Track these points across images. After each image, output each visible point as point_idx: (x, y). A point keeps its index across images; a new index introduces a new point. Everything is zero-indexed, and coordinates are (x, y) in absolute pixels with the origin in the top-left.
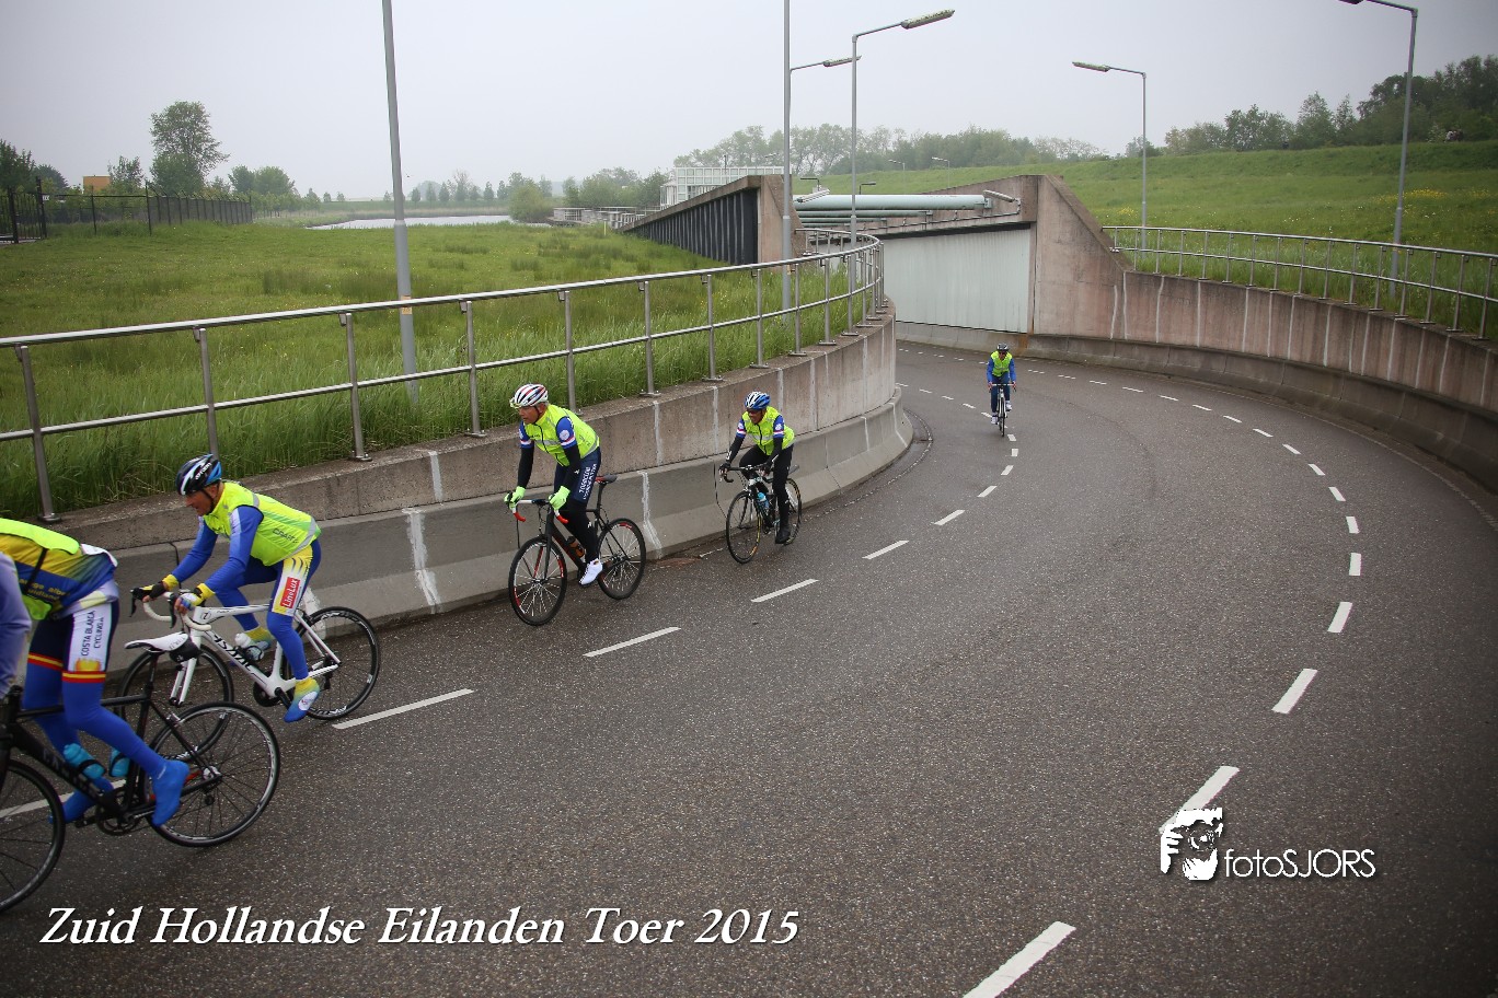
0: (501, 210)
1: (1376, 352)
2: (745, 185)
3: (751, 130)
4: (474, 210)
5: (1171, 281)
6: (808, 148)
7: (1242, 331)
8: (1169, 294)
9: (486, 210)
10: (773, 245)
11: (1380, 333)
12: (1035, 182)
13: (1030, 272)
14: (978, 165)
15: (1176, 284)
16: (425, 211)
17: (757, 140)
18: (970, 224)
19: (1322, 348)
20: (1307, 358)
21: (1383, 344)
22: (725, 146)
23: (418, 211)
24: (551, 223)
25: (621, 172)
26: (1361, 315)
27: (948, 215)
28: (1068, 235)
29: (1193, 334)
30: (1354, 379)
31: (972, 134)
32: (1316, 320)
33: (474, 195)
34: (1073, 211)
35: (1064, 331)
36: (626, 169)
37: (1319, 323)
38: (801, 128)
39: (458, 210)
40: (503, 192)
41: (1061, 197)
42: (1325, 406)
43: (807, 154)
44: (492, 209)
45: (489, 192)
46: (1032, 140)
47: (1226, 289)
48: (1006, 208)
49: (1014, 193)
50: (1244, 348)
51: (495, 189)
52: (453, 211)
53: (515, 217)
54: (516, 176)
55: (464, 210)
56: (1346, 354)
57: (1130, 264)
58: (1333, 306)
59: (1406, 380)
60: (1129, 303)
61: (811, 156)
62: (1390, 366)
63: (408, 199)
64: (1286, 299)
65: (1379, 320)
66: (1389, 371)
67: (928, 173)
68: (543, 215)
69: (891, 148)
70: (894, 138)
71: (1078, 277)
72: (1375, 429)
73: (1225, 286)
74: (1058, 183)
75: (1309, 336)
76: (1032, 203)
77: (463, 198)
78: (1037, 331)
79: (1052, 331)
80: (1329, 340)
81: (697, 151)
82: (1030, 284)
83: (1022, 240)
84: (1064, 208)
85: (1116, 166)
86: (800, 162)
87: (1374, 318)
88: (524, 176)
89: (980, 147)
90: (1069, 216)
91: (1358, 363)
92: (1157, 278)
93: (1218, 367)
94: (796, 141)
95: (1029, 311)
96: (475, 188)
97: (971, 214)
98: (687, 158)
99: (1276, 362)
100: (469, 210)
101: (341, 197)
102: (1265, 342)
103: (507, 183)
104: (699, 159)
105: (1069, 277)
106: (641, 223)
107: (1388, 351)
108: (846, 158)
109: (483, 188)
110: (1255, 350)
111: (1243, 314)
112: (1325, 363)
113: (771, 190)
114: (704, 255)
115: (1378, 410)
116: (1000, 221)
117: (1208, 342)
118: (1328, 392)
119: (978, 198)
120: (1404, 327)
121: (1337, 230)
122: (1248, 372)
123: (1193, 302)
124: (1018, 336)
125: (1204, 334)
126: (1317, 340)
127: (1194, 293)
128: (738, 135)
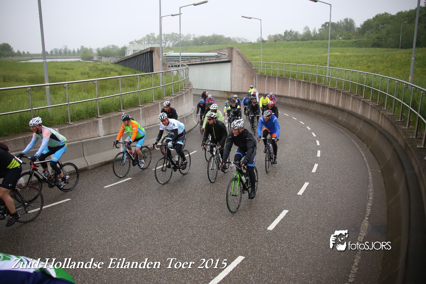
0: (78, 57)
1: (323, 96)
2: (149, 50)
3: (151, 34)
4: (70, 57)
5: (269, 77)
6: (168, 39)
7: (288, 90)
8: (269, 81)
9: (73, 57)
10: (158, 67)
11: (324, 91)
12: (232, 49)
13: (231, 74)
14: (216, 45)
15: (271, 78)
16: (55, 57)
17: (153, 37)
18: (214, 61)
19: (310, 95)
20: (306, 98)
21: (325, 94)
22: (144, 39)
23: (52, 57)
24: (93, 61)
25: (113, 46)
26: (319, 86)
27: (208, 59)
28: (241, 64)
29: (275, 91)
30: (318, 103)
31: (214, 35)
32: (308, 87)
33: (70, 52)
34: (242, 58)
35: (240, 91)
36: (115, 45)
37: (309, 88)
38: (166, 33)
39: (65, 57)
40: (78, 52)
41: (239, 54)
42: (311, 111)
43: (167, 41)
44: (75, 57)
45: (74, 51)
46: (231, 38)
47: (284, 79)
48: (223, 57)
49: (226, 52)
50: (289, 95)
51: (76, 50)
52: (63, 57)
53: (82, 59)
54: (82, 47)
55: (67, 57)
56: (316, 97)
57: (258, 72)
58: (312, 84)
59: (331, 104)
60: (258, 83)
61: (169, 42)
62: (327, 100)
63: (49, 53)
64: (300, 82)
65: (324, 87)
66: (327, 101)
67: (202, 47)
68: (90, 58)
69: (192, 39)
70: (192, 37)
71: (244, 76)
72: (324, 117)
73: (283, 78)
74: (238, 50)
75: (306, 92)
76: (231, 55)
77: (66, 53)
78: (233, 91)
79: (237, 91)
80: (311, 93)
81: (136, 40)
82: (231, 78)
83: (228, 66)
84: (240, 56)
85: (254, 45)
86: (165, 43)
87: (323, 87)
88: (85, 47)
89: (216, 40)
90: (241, 59)
91: (319, 99)
92: (265, 76)
93: (282, 100)
94: (164, 37)
95: (230, 86)
96: (70, 50)
97: (214, 58)
98: (133, 42)
99: (297, 99)
100: (68, 57)
101: (28, 53)
102: (295, 93)
103: (80, 49)
104: (137, 42)
105: (241, 76)
106: (119, 61)
107: (326, 95)
108: (179, 42)
109: (72, 50)
110: (292, 96)
111: (288, 86)
112: (310, 99)
113: (157, 51)
114: (138, 70)
115: (324, 111)
116: (222, 60)
117: (279, 94)
118: (312, 107)
119: (216, 54)
120: (331, 89)
121: (313, 63)
122: (290, 102)
123: (275, 82)
124: (227, 92)
125: (278, 91)
126: (308, 93)
127: (275, 80)
128: (148, 35)
